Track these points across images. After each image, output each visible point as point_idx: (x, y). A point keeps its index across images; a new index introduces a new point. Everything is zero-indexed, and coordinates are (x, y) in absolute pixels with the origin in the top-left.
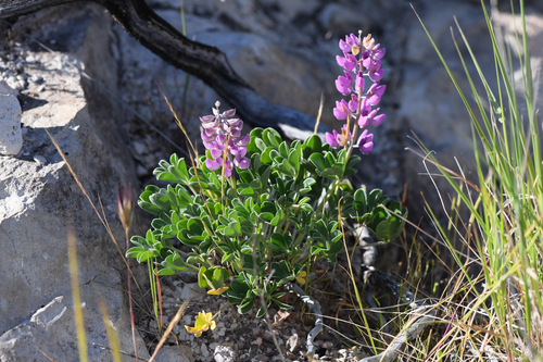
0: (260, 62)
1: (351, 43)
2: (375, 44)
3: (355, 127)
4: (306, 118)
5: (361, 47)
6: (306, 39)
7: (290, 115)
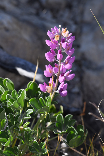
0: (7, 30)
1: (54, 33)
2: (69, 33)
3: (57, 81)
4: (30, 65)
5: (61, 35)
6: (33, 11)
7: (22, 62)
